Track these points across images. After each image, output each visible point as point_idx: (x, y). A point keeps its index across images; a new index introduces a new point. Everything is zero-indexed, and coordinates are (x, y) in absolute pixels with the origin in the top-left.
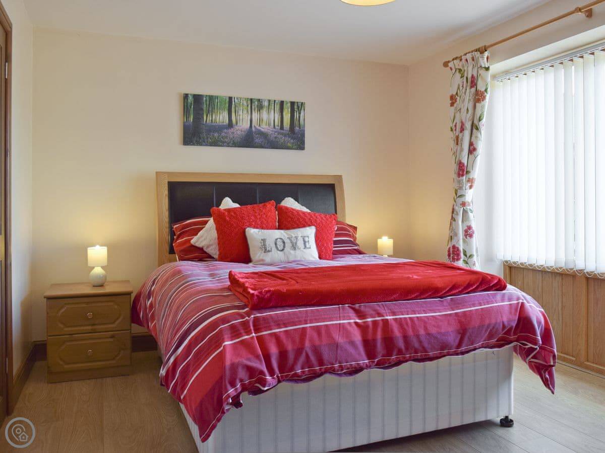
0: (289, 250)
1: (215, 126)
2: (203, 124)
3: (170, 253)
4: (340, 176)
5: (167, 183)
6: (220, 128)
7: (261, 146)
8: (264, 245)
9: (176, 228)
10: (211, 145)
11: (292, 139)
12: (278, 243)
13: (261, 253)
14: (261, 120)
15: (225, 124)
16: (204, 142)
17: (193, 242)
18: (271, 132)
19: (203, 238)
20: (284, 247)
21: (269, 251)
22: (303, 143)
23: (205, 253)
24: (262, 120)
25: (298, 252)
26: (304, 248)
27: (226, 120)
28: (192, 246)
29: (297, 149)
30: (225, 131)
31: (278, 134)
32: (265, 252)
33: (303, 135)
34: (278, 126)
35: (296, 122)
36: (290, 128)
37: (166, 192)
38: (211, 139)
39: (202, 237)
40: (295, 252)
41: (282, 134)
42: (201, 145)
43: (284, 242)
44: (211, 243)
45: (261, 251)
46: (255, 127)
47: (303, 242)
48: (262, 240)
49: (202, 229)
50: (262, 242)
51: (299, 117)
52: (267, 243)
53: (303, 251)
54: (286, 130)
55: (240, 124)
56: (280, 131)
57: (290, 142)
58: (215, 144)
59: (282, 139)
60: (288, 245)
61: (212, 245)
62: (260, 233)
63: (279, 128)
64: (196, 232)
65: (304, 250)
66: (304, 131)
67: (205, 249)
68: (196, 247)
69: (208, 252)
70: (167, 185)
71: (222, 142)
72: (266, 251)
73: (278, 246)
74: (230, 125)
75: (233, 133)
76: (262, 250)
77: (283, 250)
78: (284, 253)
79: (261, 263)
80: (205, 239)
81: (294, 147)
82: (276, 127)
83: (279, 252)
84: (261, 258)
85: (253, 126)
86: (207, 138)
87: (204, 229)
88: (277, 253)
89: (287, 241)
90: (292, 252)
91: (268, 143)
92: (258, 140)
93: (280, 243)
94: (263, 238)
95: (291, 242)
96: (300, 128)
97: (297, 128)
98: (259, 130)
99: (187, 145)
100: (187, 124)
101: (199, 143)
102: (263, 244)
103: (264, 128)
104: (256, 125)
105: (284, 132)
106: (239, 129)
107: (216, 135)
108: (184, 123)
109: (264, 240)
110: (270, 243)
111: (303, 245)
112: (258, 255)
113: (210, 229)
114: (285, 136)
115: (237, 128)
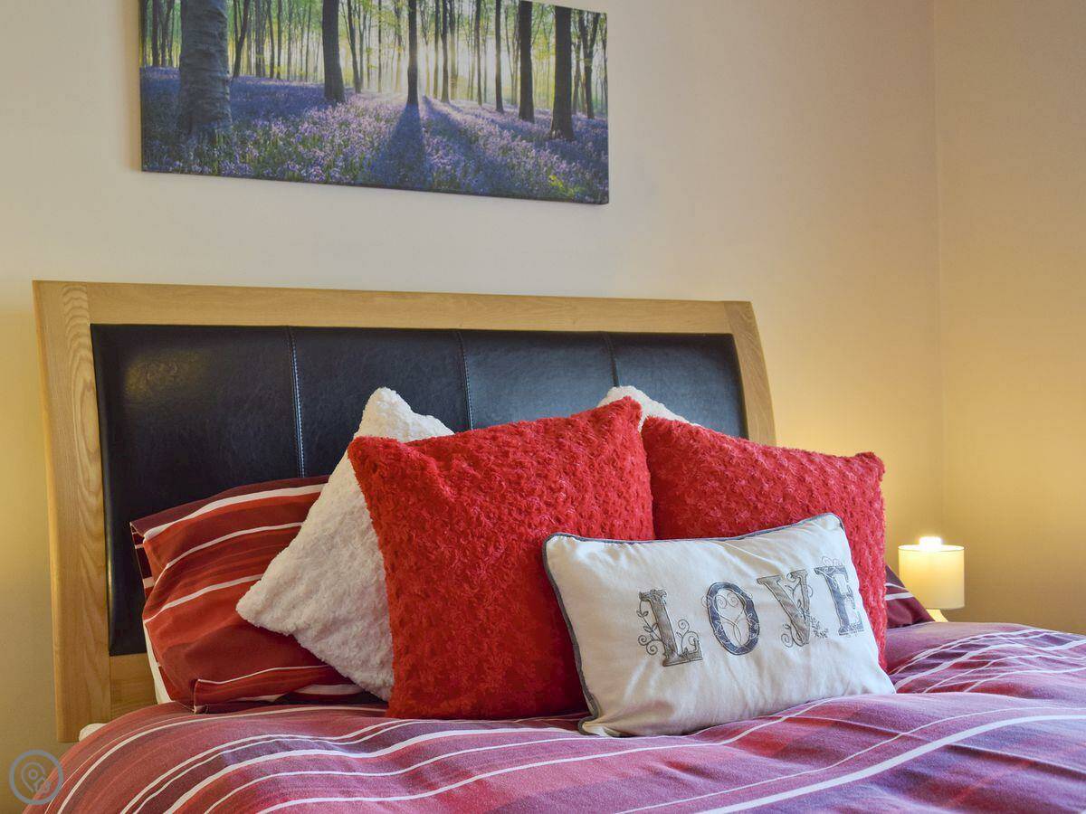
0: (780, 645)
1: (271, 91)
2: (225, 82)
3: (113, 651)
4: (746, 306)
5: (88, 332)
6: (290, 103)
7: (453, 186)
8: (658, 624)
9: (153, 540)
10: (259, 176)
11: (563, 157)
12: (721, 612)
13: (649, 666)
14: (448, 76)
15: (309, 83)
16: (230, 155)
17: (246, 606)
18: (489, 128)
19: (301, 589)
20: (754, 630)
21: (687, 657)
22: (602, 173)
23: (308, 657)
24: (455, 76)
25: (818, 649)
26: (842, 632)
27: (316, 69)
28: (244, 625)
29: (581, 201)
30: (314, 113)
31: (514, 137)
32: (665, 664)
33: (602, 145)
34: (514, 103)
35: (577, 91)
36: (555, 112)
37: (84, 374)
38: (256, 143)
39: (292, 581)
40: (808, 654)
41: (528, 136)
42: (219, 173)
43: (749, 606)
44: (342, 612)
45: (647, 658)
46: (427, 101)
47: (830, 600)
48: (643, 597)
49: (285, 539)
50: (646, 606)
51: (588, 70)
52: (673, 614)
53: (837, 645)
54: (544, 122)
55: (369, 87)
56: (520, 123)
57: (556, 169)
58: (273, 169)
59: (529, 157)
60: (771, 618)
61: (346, 621)
62: (623, 560)
63: (518, 111)
64: (257, 557)
65: (842, 640)
66: (606, 127)
67: (306, 642)
68: (263, 631)
69: (322, 657)
70: (88, 341)
71: (301, 159)
72: (675, 657)
73: (727, 628)
74: (333, 91)
75: (345, 123)
76: (652, 653)
77: (749, 646)
78: (759, 663)
79: (653, 719)
80: (309, 594)
81: (572, 191)
82: (507, 108)
83: (732, 658)
84: (652, 693)
85: (420, 100)
86: (244, 142)
87: (296, 543)
88: (727, 663)
89: (761, 597)
90: (794, 653)
91: (477, 170)
92: (440, 158)
93: (730, 611)
94: (646, 590)
95: (784, 604)
96: (590, 115)
97: (580, 116)
98: (445, 118)
99: (160, 170)
100: (155, 76)
101: (210, 166)
102: (650, 620)
103: (462, 109)
104: (431, 96)
105: (536, 127)
106: (366, 110)
107: (278, 129)
108: (143, 71)
109: (653, 599)
110: (686, 616)
111: (834, 614)
112: (635, 679)
113: (329, 542)
114: (539, 145)
115: (361, 104)
